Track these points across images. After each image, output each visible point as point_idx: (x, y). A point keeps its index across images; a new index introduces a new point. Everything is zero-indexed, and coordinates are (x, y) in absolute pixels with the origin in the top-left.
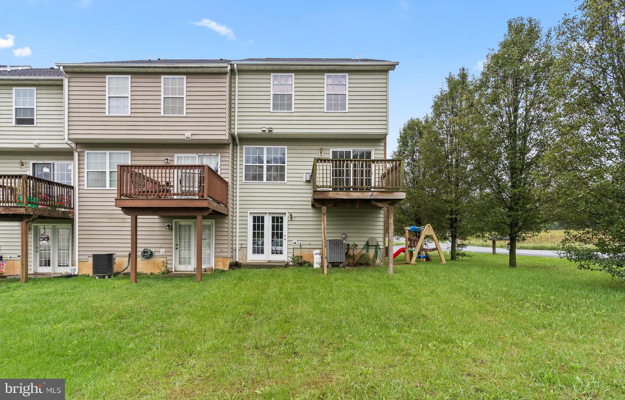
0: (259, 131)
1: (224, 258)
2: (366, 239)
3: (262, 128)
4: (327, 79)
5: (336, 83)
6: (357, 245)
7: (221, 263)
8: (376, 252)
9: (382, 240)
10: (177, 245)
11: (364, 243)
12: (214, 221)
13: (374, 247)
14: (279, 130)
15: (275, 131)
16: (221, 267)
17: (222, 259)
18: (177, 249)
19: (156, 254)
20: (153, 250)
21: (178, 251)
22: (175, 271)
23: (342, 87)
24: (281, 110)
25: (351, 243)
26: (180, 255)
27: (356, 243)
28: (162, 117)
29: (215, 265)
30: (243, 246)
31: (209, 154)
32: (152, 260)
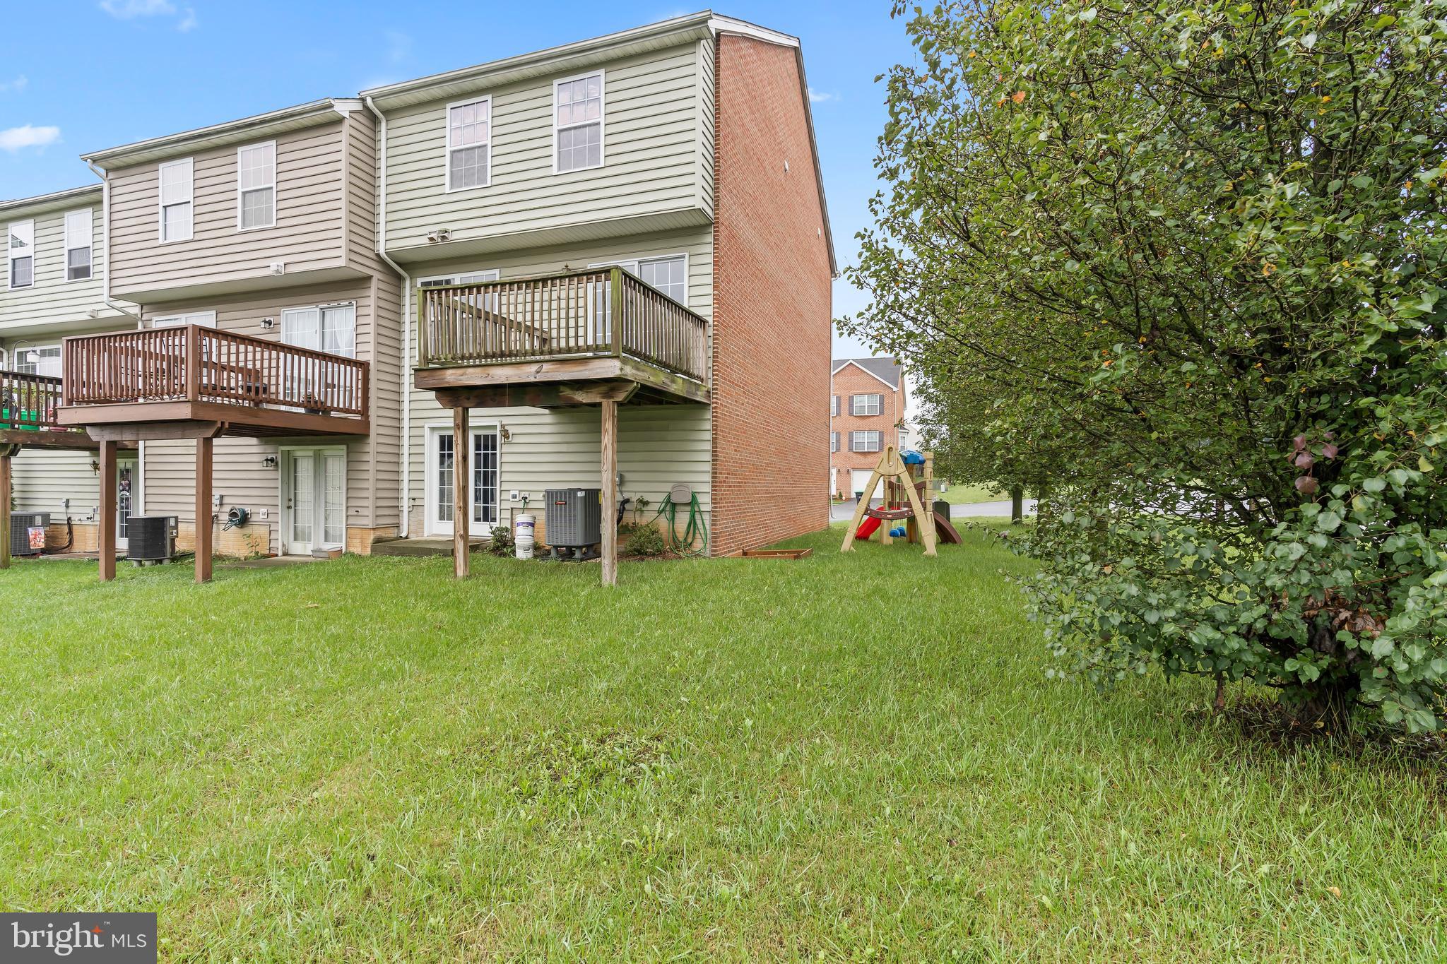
0: (425, 241)
1: (364, 528)
2: (668, 487)
3: (430, 233)
4: (560, 94)
5: (579, 98)
6: (647, 503)
7: (358, 541)
8: (692, 521)
9: (708, 488)
10: (290, 500)
11: (662, 497)
12: (344, 447)
13: (688, 508)
14: (465, 232)
15: (455, 237)
16: (356, 550)
17: (358, 531)
18: (289, 507)
19: (254, 518)
20: (248, 510)
21: (292, 511)
22: (285, 554)
23: (591, 105)
24: (466, 184)
25: (634, 498)
26: (295, 522)
27: (647, 497)
28: (240, 234)
29: (347, 545)
30: (418, 502)
31: (336, 304)
32: (247, 530)
